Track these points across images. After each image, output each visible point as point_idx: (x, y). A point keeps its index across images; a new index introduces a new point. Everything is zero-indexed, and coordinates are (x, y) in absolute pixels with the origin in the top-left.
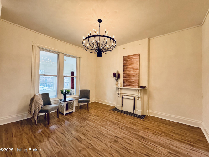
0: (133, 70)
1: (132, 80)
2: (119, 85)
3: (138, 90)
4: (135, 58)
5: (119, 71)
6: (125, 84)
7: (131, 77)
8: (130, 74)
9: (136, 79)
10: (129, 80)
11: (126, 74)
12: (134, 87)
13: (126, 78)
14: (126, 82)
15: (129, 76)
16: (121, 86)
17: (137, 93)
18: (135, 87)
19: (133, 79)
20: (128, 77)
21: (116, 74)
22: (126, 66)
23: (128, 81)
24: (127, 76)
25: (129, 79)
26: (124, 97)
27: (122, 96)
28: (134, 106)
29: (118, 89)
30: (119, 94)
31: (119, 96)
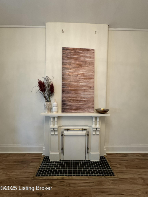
1: (81, 98)
2: (54, 109)
3: (96, 118)
4: (86, 57)
6: (67, 106)
7: (79, 92)
8: (77, 86)
9: (89, 96)
10: (75, 97)
11: (70, 86)
12: (86, 111)
13: (68, 93)
14: (69, 103)
15: (75, 90)
16: (58, 112)
18: (89, 112)
19: (83, 96)
20: (73, 92)
22: (68, 69)
23: (74, 100)
24: (71, 90)
25: (76, 95)
27: (62, 133)
28: (87, 147)
29: (52, 119)
30: (55, 130)
31: (54, 134)
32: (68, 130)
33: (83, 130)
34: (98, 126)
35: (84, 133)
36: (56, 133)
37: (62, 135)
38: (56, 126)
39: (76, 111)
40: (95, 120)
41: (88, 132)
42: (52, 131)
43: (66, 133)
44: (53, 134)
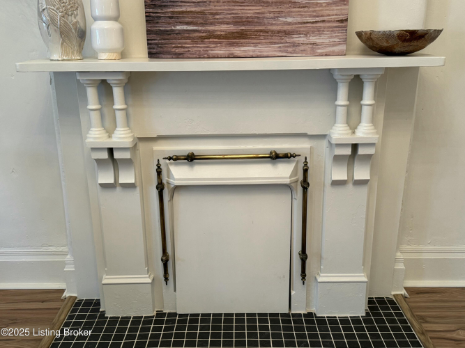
27: (159, 173)
28: (297, 248)
29: (91, 93)
30: (117, 155)
31: (116, 178)
32: (191, 158)
33: (275, 157)
34: (365, 132)
35: (283, 172)
36: (127, 177)
37: (160, 187)
38: (122, 137)
39: (237, 51)
40: (349, 99)
41: (306, 171)
42: (99, 161)
43: (180, 174)
44: (112, 181)
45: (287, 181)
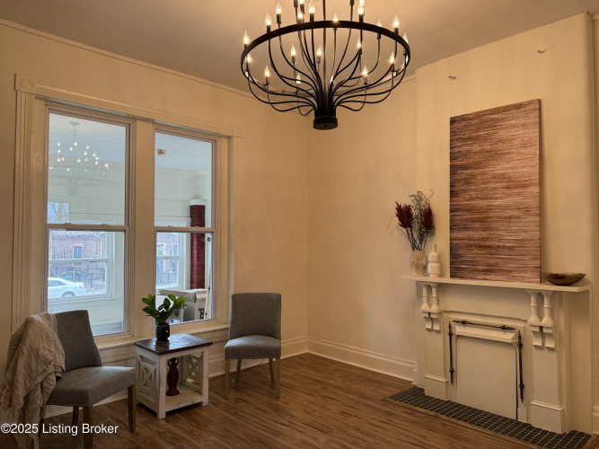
0: (508, 188)
1: (500, 240)
2: (432, 267)
3: (540, 295)
4: (513, 126)
5: (426, 193)
6: (462, 262)
7: (494, 225)
8: (490, 208)
9: (523, 236)
10: (483, 239)
11: (469, 210)
12: (514, 279)
13: (466, 229)
14: (469, 255)
15: (483, 220)
16: (441, 275)
17: (533, 310)
18: (523, 279)
19: (507, 236)
20: (477, 225)
21: (415, 212)
22: (465, 168)
23: (480, 247)
24: (474, 221)
25: (485, 234)
26: (459, 330)
27: (450, 327)
29: (424, 290)
30: (432, 316)
32: (464, 323)
33: (504, 328)
34: (546, 321)
35: (508, 337)
36: (436, 327)
37: (451, 334)
38: (434, 308)
39: (487, 277)
40: (537, 303)
41: (520, 337)
42: (425, 318)
44: (431, 328)
45: (510, 341)
